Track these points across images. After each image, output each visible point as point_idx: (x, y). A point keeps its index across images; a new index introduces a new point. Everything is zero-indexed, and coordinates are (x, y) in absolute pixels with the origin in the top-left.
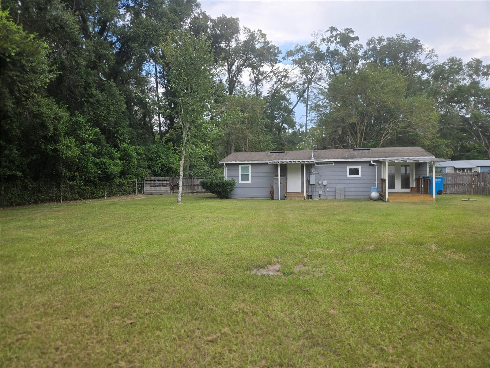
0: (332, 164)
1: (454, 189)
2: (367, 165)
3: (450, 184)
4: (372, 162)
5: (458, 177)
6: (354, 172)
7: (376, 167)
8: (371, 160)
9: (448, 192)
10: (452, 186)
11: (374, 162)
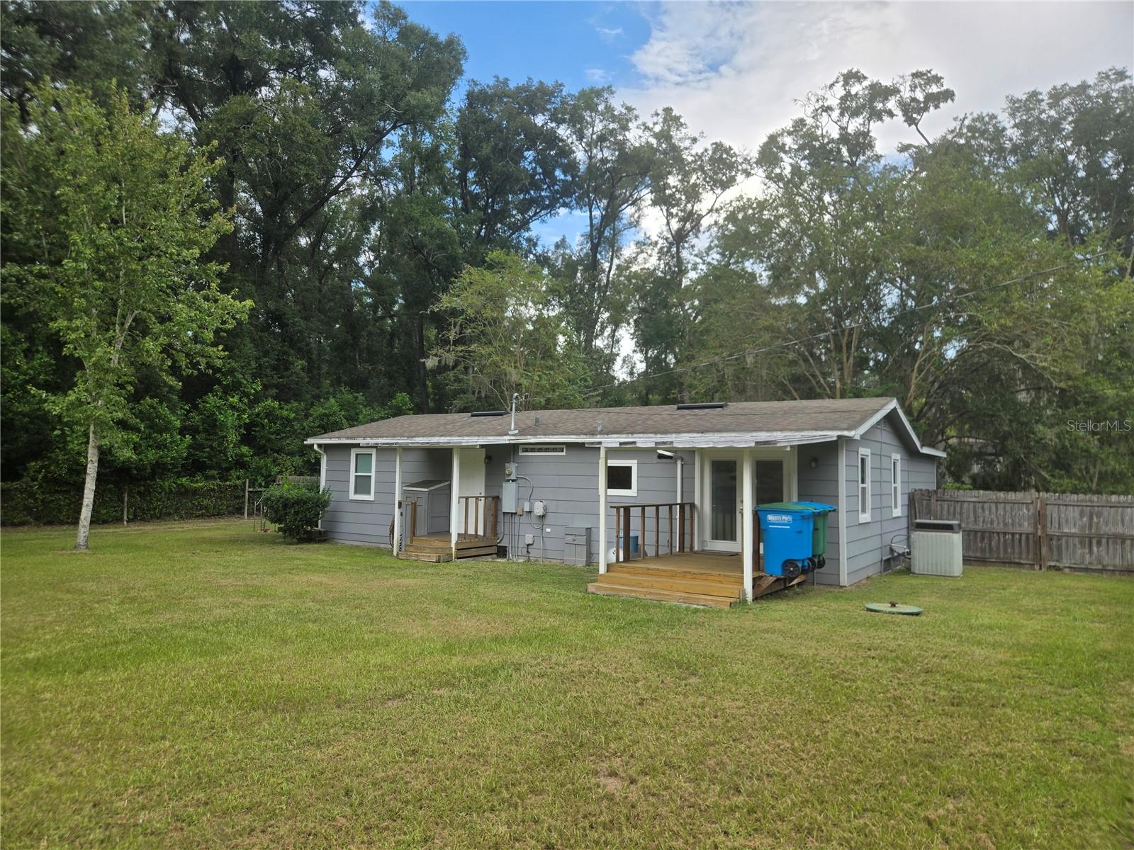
0: (562, 450)
1: (1091, 552)
3: (1073, 536)
5: (1105, 511)
7: (679, 463)
9: (1065, 562)
10: (1082, 543)
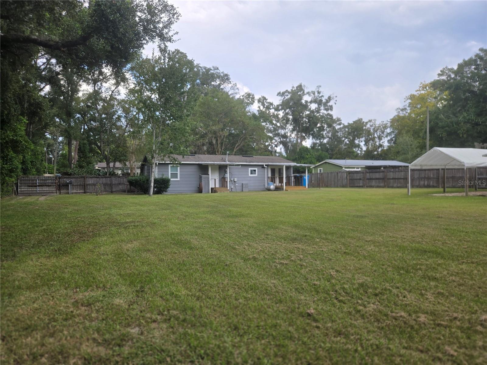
0: (240, 166)
2: (260, 167)
6: (253, 172)
7: (266, 169)
8: (264, 164)
11: (266, 165)
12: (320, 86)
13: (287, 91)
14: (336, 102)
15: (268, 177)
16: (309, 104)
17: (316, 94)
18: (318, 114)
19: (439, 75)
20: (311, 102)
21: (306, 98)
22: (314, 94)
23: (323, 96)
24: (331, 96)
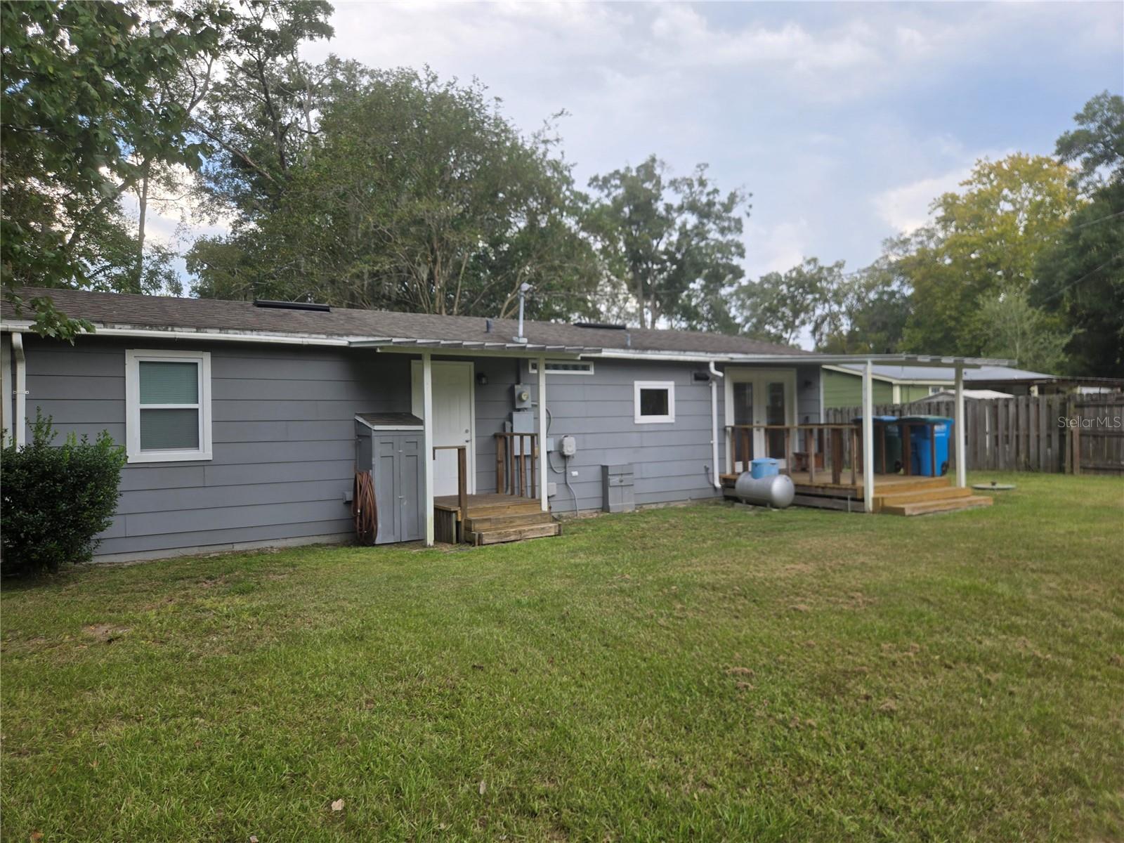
0: (585, 368)
2: (688, 378)
4: (712, 366)
6: (654, 402)
7: (714, 386)
8: (711, 358)
12: (707, 165)
13: (617, 172)
14: (751, 211)
15: (723, 430)
16: (675, 215)
17: (696, 188)
18: (703, 244)
19: (1080, 118)
20: (681, 209)
21: (670, 197)
22: (690, 185)
23: (716, 191)
24: (738, 193)
